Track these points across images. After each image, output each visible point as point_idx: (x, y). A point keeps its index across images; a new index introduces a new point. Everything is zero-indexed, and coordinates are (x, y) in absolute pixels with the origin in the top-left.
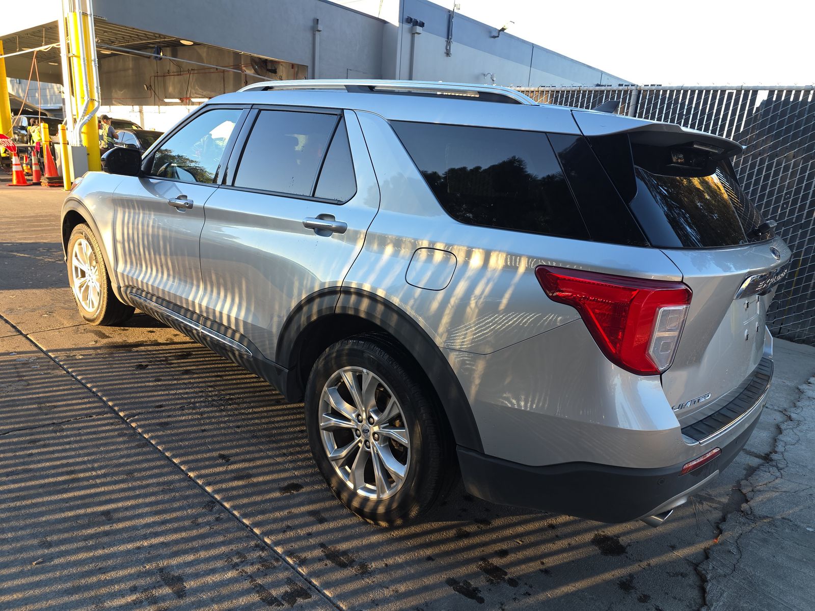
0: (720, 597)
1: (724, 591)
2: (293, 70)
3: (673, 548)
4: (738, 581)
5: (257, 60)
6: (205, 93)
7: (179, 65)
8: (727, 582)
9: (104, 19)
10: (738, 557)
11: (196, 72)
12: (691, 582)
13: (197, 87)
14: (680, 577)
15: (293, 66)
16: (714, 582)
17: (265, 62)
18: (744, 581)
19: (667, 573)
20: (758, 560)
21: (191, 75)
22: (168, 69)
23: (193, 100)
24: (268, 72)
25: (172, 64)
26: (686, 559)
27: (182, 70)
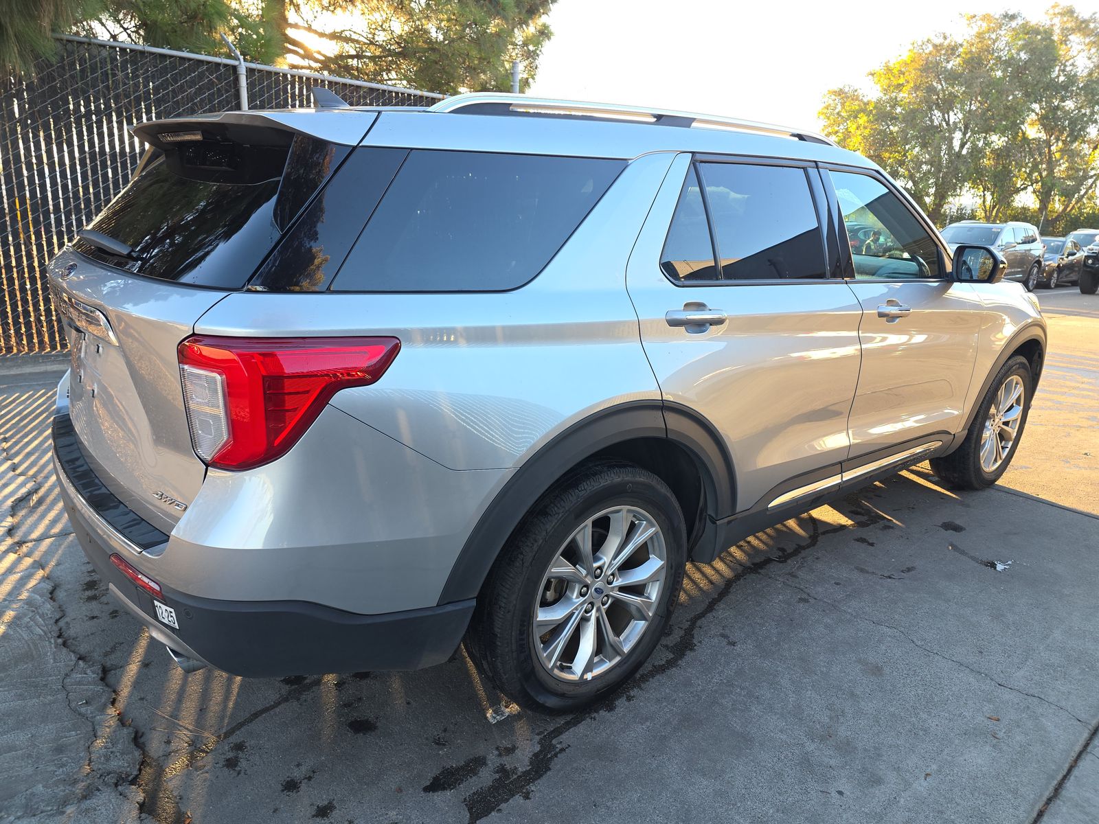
0: (54, 656)
1: (55, 662)
3: (145, 665)
4: (50, 678)
8: (60, 671)
10: (73, 705)
12: (95, 654)
14: (108, 649)
16: (73, 663)
18: (44, 683)
19: (123, 643)
20: (47, 717)
26: (122, 667)
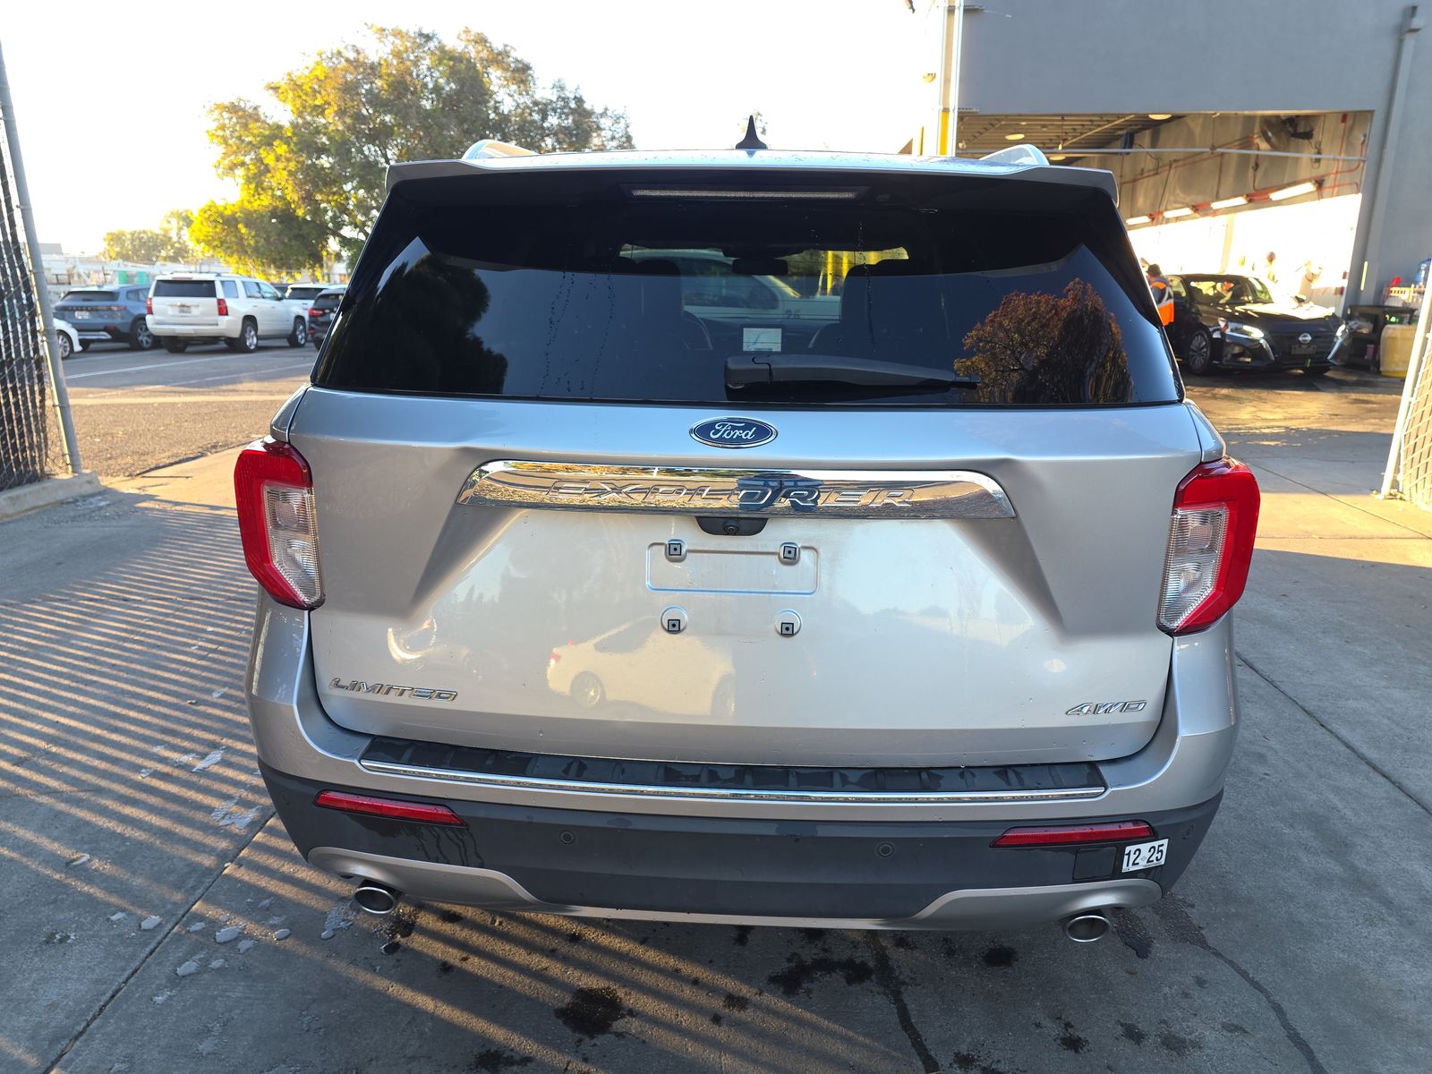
2: (1343, 124)
5: (1274, 120)
6: (1188, 199)
7: (1158, 158)
9: (974, 110)
11: (1181, 163)
13: (1178, 191)
15: (1344, 117)
17: (1292, 121)
21: (1172, 172)
22: (1142, 166)
23: (1168, 214)
24: (1293, 139)
25: (1149, 157)
27: (1161, 164)
